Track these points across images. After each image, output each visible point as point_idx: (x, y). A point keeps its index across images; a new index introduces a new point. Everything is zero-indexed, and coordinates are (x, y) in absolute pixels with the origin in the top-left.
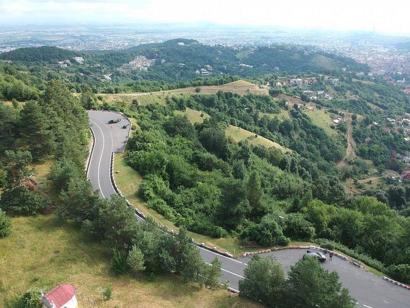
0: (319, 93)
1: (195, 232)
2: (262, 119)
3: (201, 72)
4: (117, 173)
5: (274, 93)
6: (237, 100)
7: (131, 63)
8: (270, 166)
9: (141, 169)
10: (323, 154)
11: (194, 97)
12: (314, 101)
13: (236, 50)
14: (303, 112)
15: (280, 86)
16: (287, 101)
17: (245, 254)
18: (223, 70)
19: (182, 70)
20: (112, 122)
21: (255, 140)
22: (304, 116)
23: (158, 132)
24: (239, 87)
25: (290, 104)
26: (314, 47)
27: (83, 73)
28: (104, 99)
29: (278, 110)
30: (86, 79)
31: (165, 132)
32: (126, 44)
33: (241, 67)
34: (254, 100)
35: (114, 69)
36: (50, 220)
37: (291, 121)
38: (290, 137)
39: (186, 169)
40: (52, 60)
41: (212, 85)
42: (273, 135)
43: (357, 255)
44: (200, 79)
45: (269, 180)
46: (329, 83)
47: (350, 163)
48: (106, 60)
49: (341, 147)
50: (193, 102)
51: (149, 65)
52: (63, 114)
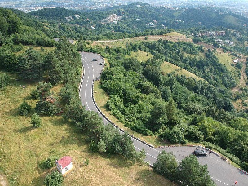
0: (226, 41)
1: (135, 131)
2: (186, 58)
3: (150, 25)
4: (95, 92)
5: (195, 41)
6: (171, 45)
7: (107, 18)
8: (187, 90)
9: (108, 91)
10: (224, 82)
11: (143, 43)
12: (222, 47)
13: (174, 10)
14: (214, 54)
15: (200, 36)
16: (204, 46)
17: (161, 147)
18: (164, 24)
19: (138, 23)
20: (94, 60)
21: (180, 71)
22: (214, 57)
23: (119, 68)
24: (173, 37)
25: (205, 48)
26: (227, 9)
27: (79, 24)
28: (90, 44)
29: (197, 53)
30: (80, 28)
31: (123, 68)
32: (105, 5)
33: (176, 22)
34: (182, 46)
35: (97, 22)
36: (60, 119)
37: (205, 60)
38: (203, 71)
39: (134, 92)
40: (62, 16)
41: (155, 35)
42: (192, 69)
43: (226, 154)
44: (148, 31)
45: (185, 99)
46: (234, 35)
47: (241, 89)
48: (92, 17)
49: (237, 78)
50: (143, 46)
51: (118, 20)
52: (68, 57)
